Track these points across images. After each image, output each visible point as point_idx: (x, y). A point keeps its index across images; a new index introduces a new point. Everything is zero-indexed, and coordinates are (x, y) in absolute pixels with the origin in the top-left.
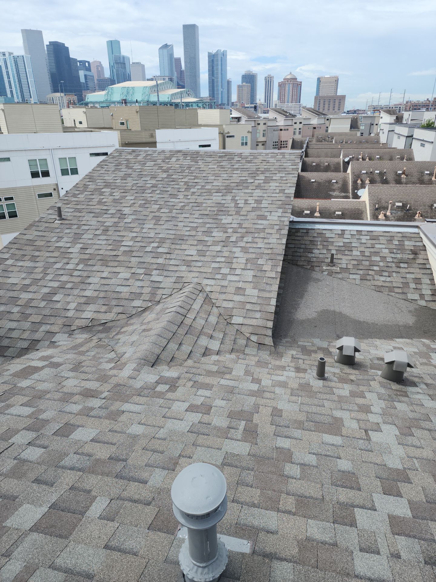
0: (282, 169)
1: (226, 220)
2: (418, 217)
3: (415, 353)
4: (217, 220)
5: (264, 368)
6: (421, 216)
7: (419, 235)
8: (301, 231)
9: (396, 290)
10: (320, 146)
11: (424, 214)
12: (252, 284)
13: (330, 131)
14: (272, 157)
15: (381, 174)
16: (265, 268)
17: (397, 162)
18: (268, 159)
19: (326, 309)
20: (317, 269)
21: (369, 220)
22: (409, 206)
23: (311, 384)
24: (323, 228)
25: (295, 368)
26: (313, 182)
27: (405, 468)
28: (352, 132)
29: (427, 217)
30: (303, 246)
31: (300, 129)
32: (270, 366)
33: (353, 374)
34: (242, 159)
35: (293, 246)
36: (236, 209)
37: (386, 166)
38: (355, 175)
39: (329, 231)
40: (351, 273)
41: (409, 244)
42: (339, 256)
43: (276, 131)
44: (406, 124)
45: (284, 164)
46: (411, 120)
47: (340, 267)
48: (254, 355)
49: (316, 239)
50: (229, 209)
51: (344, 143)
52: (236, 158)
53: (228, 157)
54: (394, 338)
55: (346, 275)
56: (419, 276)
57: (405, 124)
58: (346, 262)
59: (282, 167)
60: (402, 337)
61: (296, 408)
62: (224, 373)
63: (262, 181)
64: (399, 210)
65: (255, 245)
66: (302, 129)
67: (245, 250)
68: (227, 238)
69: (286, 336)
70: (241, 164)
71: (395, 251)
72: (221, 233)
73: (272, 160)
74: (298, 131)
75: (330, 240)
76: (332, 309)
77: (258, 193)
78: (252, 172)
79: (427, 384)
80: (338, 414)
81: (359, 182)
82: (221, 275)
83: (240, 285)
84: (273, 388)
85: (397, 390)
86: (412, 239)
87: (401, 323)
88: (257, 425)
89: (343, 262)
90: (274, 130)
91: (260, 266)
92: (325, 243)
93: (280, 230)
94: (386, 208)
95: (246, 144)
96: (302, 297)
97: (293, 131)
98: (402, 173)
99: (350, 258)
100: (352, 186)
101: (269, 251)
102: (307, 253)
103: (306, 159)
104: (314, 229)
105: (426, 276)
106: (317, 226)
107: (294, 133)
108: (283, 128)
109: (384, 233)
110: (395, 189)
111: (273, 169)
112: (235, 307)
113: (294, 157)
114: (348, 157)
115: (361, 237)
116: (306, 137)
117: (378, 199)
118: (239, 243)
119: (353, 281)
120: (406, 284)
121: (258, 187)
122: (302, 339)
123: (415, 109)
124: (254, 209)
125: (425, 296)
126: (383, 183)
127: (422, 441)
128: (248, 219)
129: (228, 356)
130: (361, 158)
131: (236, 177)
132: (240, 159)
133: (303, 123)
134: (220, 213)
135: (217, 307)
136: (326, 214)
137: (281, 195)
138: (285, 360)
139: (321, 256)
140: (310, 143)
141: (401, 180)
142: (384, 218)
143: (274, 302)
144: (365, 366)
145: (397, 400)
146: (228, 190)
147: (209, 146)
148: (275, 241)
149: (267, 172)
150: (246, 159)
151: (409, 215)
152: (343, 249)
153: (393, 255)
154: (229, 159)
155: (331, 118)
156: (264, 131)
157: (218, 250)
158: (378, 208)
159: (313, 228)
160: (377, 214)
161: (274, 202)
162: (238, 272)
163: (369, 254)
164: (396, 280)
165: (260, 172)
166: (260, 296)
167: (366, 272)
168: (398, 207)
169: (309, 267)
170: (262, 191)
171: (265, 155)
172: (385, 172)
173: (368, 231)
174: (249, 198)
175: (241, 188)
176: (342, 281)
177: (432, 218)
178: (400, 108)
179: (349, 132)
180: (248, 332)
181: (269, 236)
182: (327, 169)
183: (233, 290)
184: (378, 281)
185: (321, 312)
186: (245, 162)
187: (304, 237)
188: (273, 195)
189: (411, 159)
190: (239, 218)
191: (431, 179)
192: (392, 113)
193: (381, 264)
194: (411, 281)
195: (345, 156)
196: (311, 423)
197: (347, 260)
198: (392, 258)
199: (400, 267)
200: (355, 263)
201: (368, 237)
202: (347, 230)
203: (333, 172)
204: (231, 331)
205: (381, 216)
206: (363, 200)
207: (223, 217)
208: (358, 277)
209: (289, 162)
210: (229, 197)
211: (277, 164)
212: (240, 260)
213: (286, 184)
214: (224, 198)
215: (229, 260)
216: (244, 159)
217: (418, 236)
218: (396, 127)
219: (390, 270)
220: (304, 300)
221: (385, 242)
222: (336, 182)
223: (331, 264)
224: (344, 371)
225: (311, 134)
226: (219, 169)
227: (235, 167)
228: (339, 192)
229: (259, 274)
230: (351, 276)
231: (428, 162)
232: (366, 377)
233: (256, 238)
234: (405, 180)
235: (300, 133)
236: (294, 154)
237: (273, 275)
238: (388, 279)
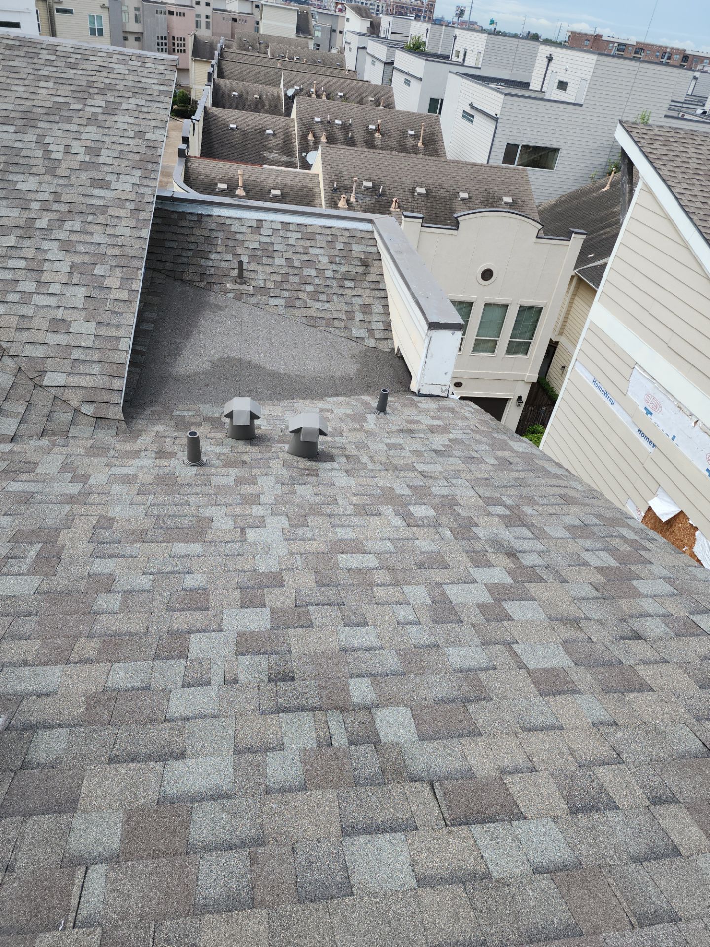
0: (138, 90)
1: (26, 184)
2: (395, 208)
3: (347, 416)
4: (6, 182)
5: (101, 456)
6: (399, 207)
7: (373, 235)
8: (189, 217)
9: (338, 324)
10: (245, 59)
11: (403, 204)
12: (83, 313)
13: (261, 31)
14: (120, 62)
15: (345, 127)
16: (108, 283)
17: (368, 107)
18: (111, 65)
19: (227, 355)
20: (216, 287)
21: (324, 209)
22: (381, 187)
23: (176, 474)
24: (227, 215)
25: (157, 452)
26: (233, 129)
27: (281, 570)
28: (299, 39)
29: (406, 210)
30: (192, 246)
31: (207, 17)
32: (112, 453)
33: (248, 451)
34: (58, 59)
35: (174, 245)
36: (46, 163)
37: (351, 113)
38: (304, 124)
39: (237, 221)
40: (272, 295)
41: (358, 249)
42: (253, 267)
43: (161, 13)
44: (385, 39)
45: (144, 80)
46: (393, 33)
47: (255, 285)
48: (86, 438)
49: (215, 234)
50: (31, 161)
51: (287, 59)
52: (45, 55)
53: (25, 49)
54: (326, 396)
55: (262, 299)
56: (369, 301)
57: (382, 38)
58: (264, 277)
59: (140, 85)
60: (337, 395)
61: (141, 511)
62: (19, 472)
63: (100, 110)
64: (368, 194)
65: (87, 238)
66: (211, 18)
67: (67, 247)
68: (29, 220)
69: (153, 403)
70: (55, 69)
71: (337, 259)
72: (15, 209)
73: (120, 68)
74: (203, 20)
75: (238, 237)
76: (237, 355)
77: (91, 133)
78: (79, 89)
79: (347, 457)
80: (206, 512)
81: (310, 137)
82: (19, 295)
83: (59, 314)
84: (108, 488)
85: (305, 469)
86: (363, 241)
87: (337, 375)
88: (62, 547)
89: (259, 277)
90: (157, 12)
91: (100, 278)
92: (230, 243)
93: (135, 211)
94: (348, 190)
95: (101, 32)
96: (187, 336)
97: (195, 19)
98: (375, 130)
99: (270, 269)
100: (300, 144)
101: (116, 251)
102: (199, 259)
103: (220, 81)
104: (211, 216)
105: (377, 301)
106: (217, 211)
107: (198, 25)
108: (173, 9)
109: (324, 229)
110: (362, 157)
111: (122, 88)
112: (50, 355)
113: (163, 67)
114: (293, 87)
115: (289, 234)
116: (220, 35)
117: (337, 172)
118: (54, 231)
119: (274, 310)
120: (351, 314)
121: (92, 120)
122: (181, 407)
123: (401, 14)
124: (84, 166)
125: (375, 332)
126: (347, 145)
127: (316, 531)
128: (73, 186)
129: (34, 443)
130: (314, 92)
131: (45, 94)
132: (53, 58)
133: (212, 6)
134: (13, 168)
135: (13, 356)
136: (257, 192)
137: (138, 141)
138: (141, 442)
139: (223, 265)
140: (226, 50)
141: (374, 141)
142: (346, 206)
143: (127, 344)
144: (270, 440)
145: (301, 482)
146: (28, 120)
147: (17, 25)
148: (127, 232)
149: (109, 93)
150: (65, 59)
151: (383, 203)
152: (259, 253)
153: (335, 267)
154: (28, 55)
155: (262, 5)
156: (137, 9)
157: (11, 245)
158: (336, 191)
159: (209, 213)
160: (335, 198)
161: (125, 156)
162: (54, 289)
163: (300, 264)
164: (337, 307)
165: (96, 91)
166: (100, 334)
167: (294, 294)
168: (367, 188)
169: (202, 284)
170: (101, 130)
171: (105, 55)
172: (350, 125)
173: (298, 225)
174: (74, 143)
175: (57, 118)
176: (257, 309)
177: (413, 211)
178: (378, 6)
179: (296, 38)
180: (76, 399)
181: (115, 221)
182: (258, 106)
183: (45, 325)
184: (311, 309)
185: (219, 360)
186: (63, 64)
187: (194, 230)
188: (123, 140)
189: (390, 105)
190: (55, 182)
191: (416, 145)
192: (364, 15)
193: (317, 281)
194: (358, 308)
195: (288, 86)
196: (160, 531)
197: (264, 273)
198: (334, 271)
199: (344, 287)
200: (278, 278)
201: (299, 236)
202: (266, 221)
203: (269, 114)
204: (43, 400)
205: (342, 203)
206: (315, 173)
207: (20, 177)
208: (281, 302)
209: (152, 76)
210: (31, 137)
211: (130, 78)
212: (57, 266)
213: (148, 122)
214: (20, 136)
215: (36, 265)
216: (62, 59)
217: (372, 237)
218: (369, 41)
219: (330, 291)
220: (192, 340)
221: (324, 245)
222: (274, 135)
223: (239, 280)
224: (235, 450)
225: (230, 32)
226: (7, 74)
227: (41, 73)
228: (279, 155)
229: (96, 294)
230: (272, 301)
231: (413, 114)
232: (267, 455)
233: (90, 223)
234: (379, 143)
235: (208, 26)
236: (162, 62)
237: (125, 296)
238: (327, 306)
